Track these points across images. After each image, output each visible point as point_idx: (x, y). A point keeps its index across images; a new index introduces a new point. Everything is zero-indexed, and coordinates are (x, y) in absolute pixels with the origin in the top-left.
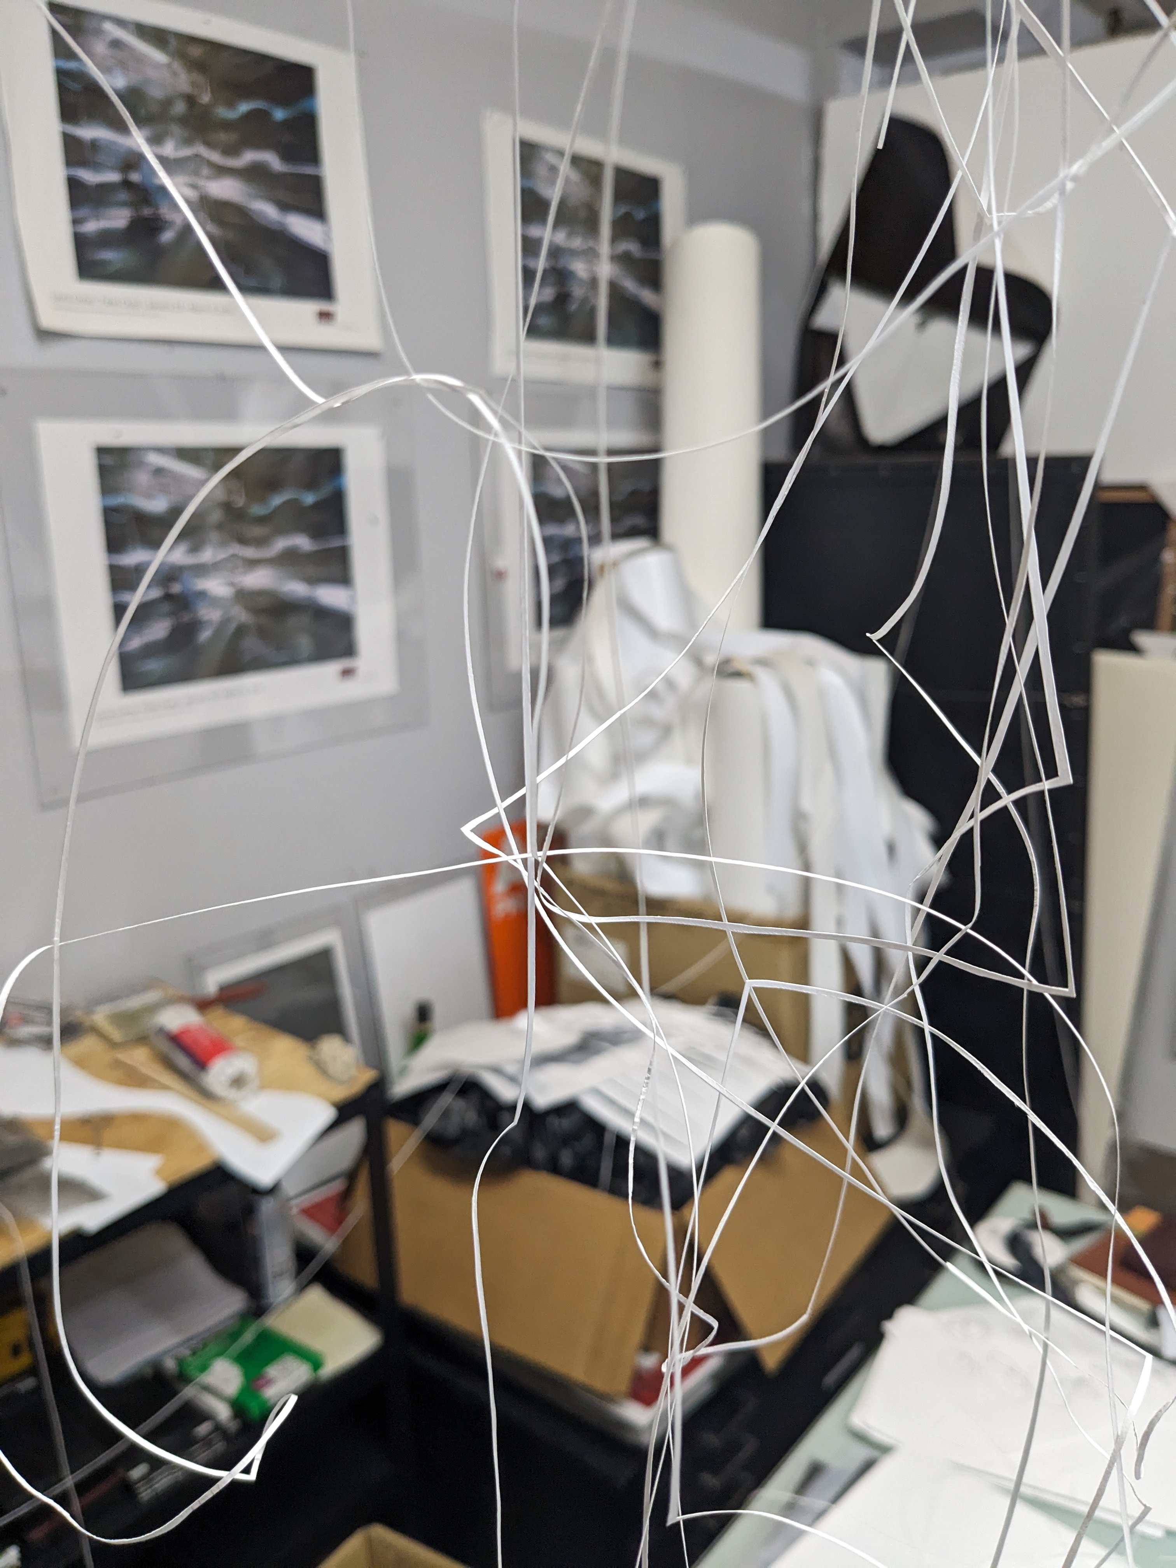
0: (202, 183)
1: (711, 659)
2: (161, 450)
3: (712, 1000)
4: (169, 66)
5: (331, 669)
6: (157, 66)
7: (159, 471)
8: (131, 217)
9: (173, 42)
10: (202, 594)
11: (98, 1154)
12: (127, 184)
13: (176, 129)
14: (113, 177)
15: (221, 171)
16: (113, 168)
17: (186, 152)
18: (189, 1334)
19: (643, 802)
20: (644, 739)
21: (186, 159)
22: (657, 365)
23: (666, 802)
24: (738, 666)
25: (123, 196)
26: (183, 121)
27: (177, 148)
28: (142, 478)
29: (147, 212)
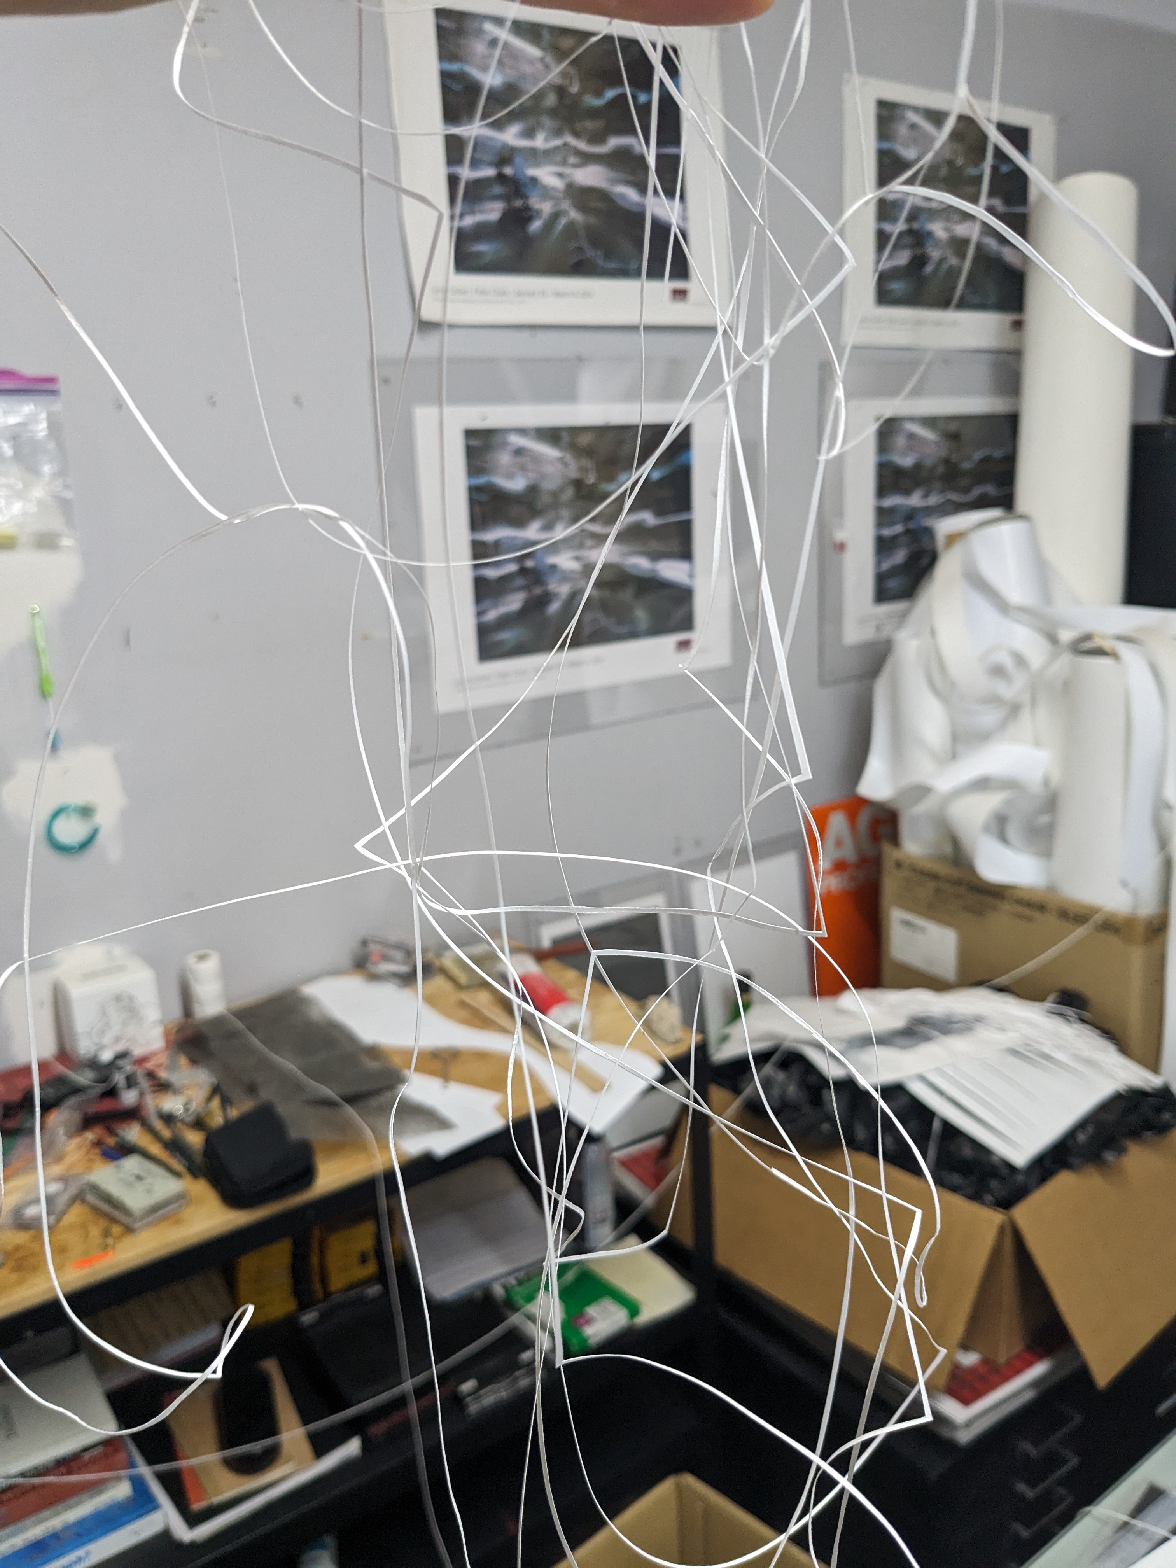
0: (568, 171)
1: (1066, 636)
2: (522, 431)
3: (1052, 997)
4: (542, 60)
5: (670, 641)
6: (531, 62)
7: (519, 452)
8: (504, 209)
9: (547, 36)
10: (554, 568)
11: (446, 1087)
12: (501, 178)
13: (547, 121)
14: (489, 172)
15: (587, 159)
16: (490, 164)
17: (557, 142)
18: (515, 1265)
19: (983, 784)
20: (989, 717)
21: (556, 149)
22: (1018, 325)
23: (1010, 784)
24: (1097, 642)
25: (498, 190)
26: (553, 113)
27: (546, 140)
28: (504, 459)
29: (518, 203)
